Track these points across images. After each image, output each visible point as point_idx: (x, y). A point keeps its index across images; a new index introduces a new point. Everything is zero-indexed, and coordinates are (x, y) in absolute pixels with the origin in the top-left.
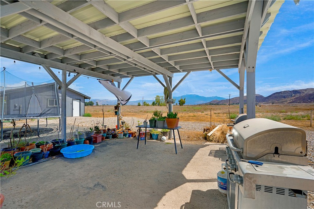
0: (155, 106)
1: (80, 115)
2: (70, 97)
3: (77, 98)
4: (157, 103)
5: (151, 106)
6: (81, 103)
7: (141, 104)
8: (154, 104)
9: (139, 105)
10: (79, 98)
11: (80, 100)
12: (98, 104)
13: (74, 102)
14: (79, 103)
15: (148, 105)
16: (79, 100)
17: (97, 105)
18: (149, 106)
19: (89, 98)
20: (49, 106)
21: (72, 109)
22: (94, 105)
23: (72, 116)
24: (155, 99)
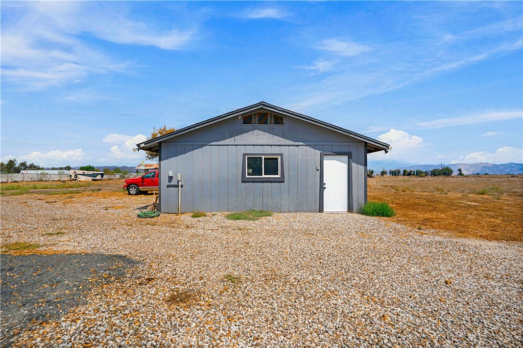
1: (350, 209)
2: (314, 147)
3: (339, 151)
6: (354, 165)
10: (345, 150)
11: (350, 155)
12: (462, 172)
13: (326, 163)
14: (345, 166)
16: (346, 158)
17: (461, 174)
19: (385, 148)
20: (247, 176)
21: (322, 188)
22: (452, 175)
23: (321, 210)
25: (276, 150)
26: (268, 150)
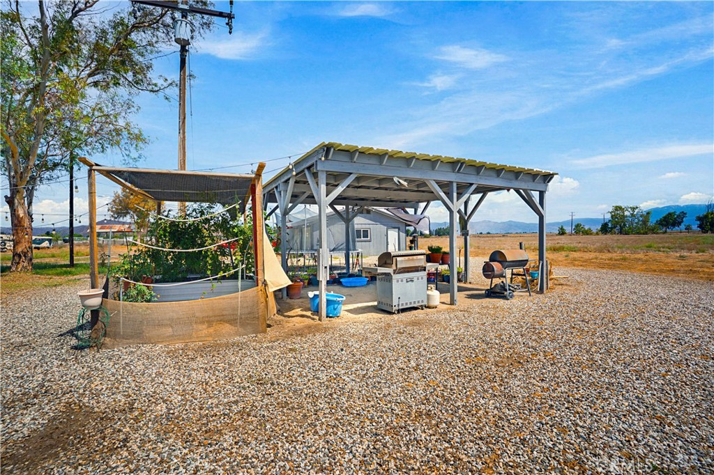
0: (609, 236)
2: (384, 225)
3: (393, 226)
4: (615, 227)
5: (597, 234)
6: (401, 233)
7: (568, 229)
8: (605, 229)
9: (562, 232)
10: (397, 226)
11: (399, 229)
13: (389, 232)
14: (397, 234)
15: (588, 233)
16: (397, 230)
18: (591, 234)
21: (387, 244)
24: (608, 216)
25: (367, 226)
26: (364, 226)
